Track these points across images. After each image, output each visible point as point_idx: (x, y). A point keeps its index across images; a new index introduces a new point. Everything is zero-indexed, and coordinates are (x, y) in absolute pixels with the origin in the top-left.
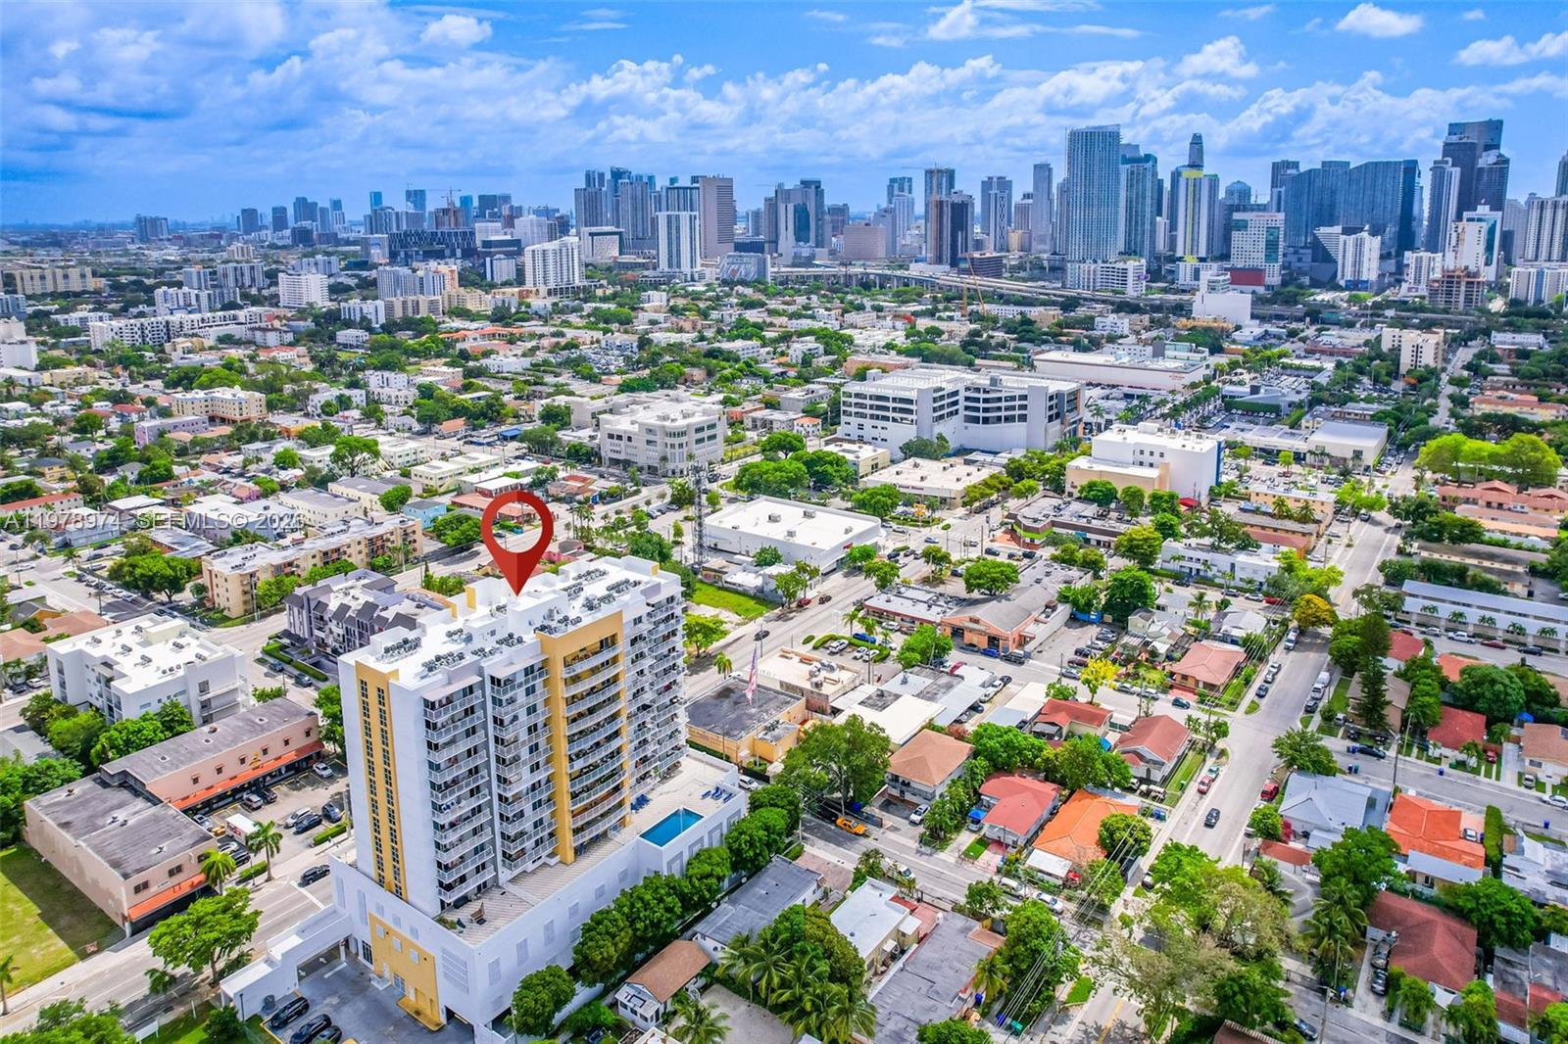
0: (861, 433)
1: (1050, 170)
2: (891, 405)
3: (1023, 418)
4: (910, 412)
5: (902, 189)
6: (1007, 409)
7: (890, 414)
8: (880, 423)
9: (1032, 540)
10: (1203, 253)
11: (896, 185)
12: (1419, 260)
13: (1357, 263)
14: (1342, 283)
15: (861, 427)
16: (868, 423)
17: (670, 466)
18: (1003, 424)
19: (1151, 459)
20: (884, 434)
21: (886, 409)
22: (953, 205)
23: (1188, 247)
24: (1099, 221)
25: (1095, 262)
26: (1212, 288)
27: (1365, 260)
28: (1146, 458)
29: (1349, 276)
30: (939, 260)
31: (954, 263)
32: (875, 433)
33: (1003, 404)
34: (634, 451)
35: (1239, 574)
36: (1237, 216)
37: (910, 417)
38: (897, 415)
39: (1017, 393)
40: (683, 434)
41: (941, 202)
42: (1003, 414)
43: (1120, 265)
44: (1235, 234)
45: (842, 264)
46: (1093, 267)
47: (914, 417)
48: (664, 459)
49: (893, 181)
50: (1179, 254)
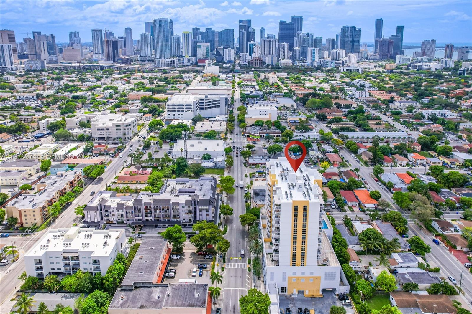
0: (174, 117)
1: (131, 30)
2: (176, 107)
3: (219, 106)
4: (191, 108)
5: (75, 35)
6: (213, 104)
7: (184, 110)
8: (180, 113)
9: (257, 138)
10: (190, 55)
11: (73, 35)
12: (243, 55)
13: (229, 56)
14: (226, 61)
15: (174, 115)
16: (176, 113)
17: (127, 136)
18: (212, 109)
19: (263, 113)
20: (182, 116)
21: (183, 108)
22: (113, 42)
23: (186, 53)
24: (164, 46)
25: (164, 58)
26: (209, 65)
27: (231, 55)
28: (262, 113)
29: (227, 60)
30: (109, 60)
31: (114, 61)
32: (179, 116)
33: (212, 103)
34: (109, 133)
35: (311, 137)
36: (198, 44)
37: (190, 110)
38: (186, 110)
39: (216, 99)
40: (130, 125)
41: (108, 41)
42: (212, 106)
43: (172, 59)
44: (198, 49)
45: (78, 62)
46: (164, 60)
47: (192, 110)
48: (125, 134)
49: (71, 33)
50: (184, 55)
